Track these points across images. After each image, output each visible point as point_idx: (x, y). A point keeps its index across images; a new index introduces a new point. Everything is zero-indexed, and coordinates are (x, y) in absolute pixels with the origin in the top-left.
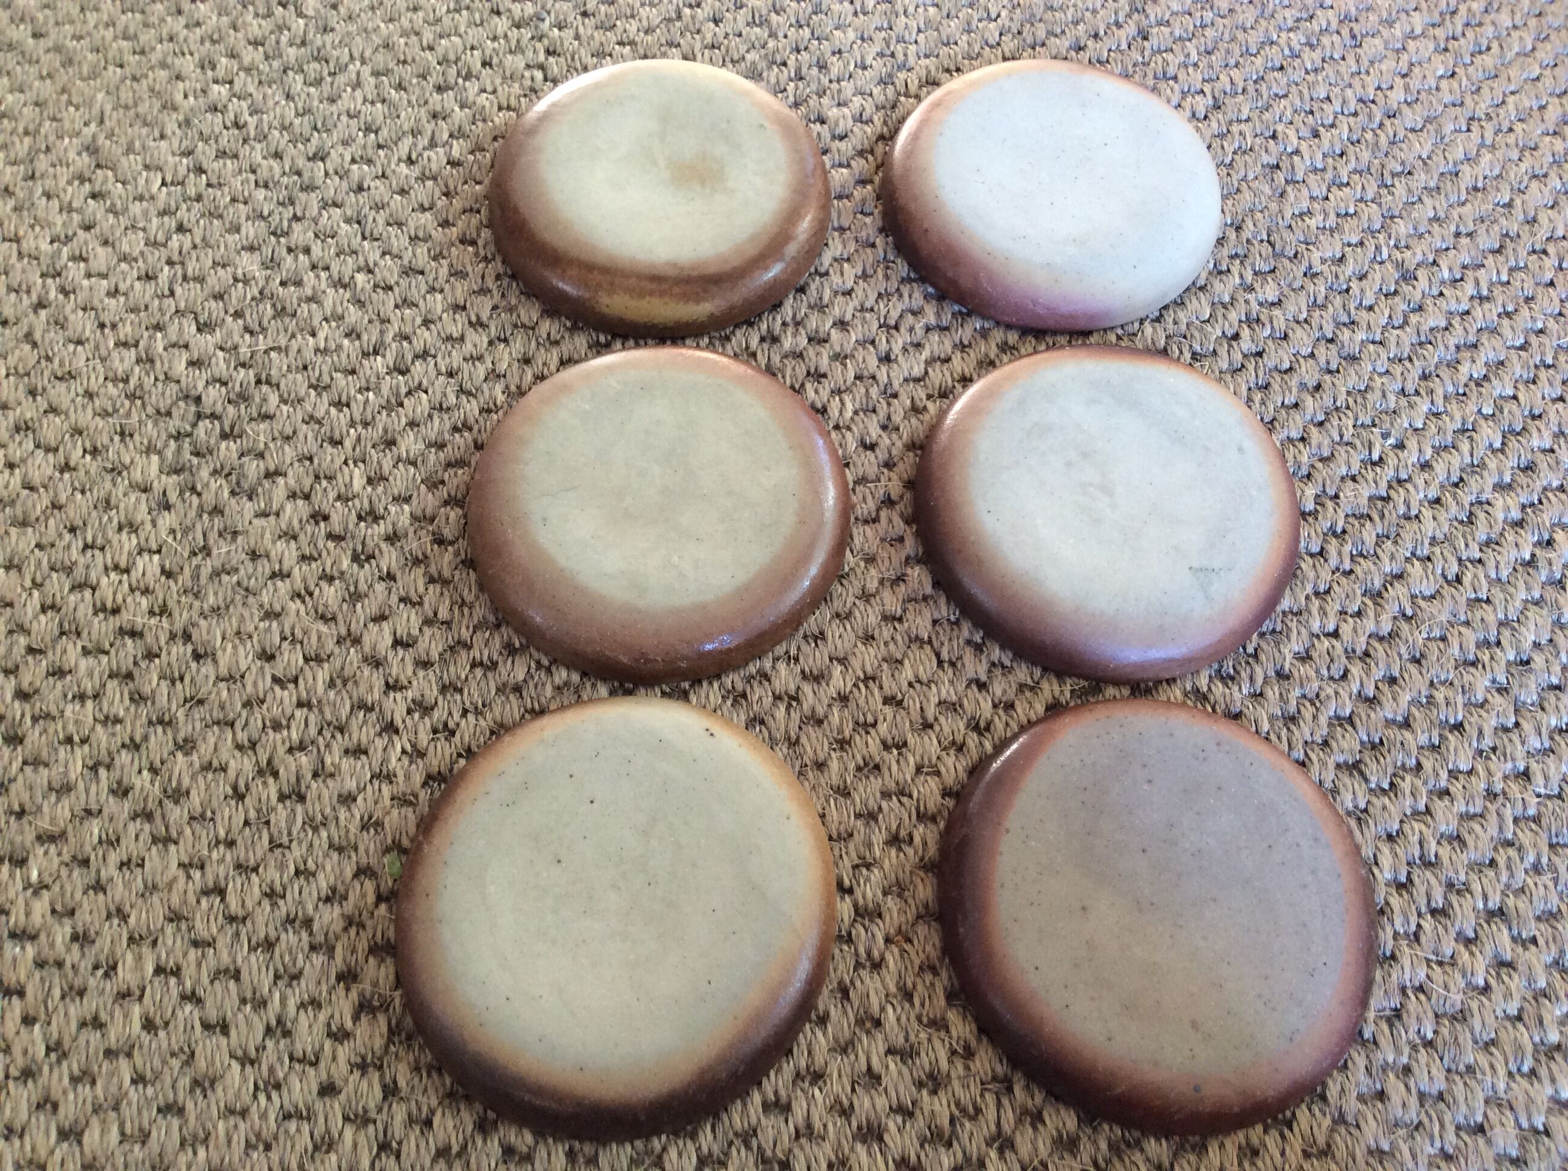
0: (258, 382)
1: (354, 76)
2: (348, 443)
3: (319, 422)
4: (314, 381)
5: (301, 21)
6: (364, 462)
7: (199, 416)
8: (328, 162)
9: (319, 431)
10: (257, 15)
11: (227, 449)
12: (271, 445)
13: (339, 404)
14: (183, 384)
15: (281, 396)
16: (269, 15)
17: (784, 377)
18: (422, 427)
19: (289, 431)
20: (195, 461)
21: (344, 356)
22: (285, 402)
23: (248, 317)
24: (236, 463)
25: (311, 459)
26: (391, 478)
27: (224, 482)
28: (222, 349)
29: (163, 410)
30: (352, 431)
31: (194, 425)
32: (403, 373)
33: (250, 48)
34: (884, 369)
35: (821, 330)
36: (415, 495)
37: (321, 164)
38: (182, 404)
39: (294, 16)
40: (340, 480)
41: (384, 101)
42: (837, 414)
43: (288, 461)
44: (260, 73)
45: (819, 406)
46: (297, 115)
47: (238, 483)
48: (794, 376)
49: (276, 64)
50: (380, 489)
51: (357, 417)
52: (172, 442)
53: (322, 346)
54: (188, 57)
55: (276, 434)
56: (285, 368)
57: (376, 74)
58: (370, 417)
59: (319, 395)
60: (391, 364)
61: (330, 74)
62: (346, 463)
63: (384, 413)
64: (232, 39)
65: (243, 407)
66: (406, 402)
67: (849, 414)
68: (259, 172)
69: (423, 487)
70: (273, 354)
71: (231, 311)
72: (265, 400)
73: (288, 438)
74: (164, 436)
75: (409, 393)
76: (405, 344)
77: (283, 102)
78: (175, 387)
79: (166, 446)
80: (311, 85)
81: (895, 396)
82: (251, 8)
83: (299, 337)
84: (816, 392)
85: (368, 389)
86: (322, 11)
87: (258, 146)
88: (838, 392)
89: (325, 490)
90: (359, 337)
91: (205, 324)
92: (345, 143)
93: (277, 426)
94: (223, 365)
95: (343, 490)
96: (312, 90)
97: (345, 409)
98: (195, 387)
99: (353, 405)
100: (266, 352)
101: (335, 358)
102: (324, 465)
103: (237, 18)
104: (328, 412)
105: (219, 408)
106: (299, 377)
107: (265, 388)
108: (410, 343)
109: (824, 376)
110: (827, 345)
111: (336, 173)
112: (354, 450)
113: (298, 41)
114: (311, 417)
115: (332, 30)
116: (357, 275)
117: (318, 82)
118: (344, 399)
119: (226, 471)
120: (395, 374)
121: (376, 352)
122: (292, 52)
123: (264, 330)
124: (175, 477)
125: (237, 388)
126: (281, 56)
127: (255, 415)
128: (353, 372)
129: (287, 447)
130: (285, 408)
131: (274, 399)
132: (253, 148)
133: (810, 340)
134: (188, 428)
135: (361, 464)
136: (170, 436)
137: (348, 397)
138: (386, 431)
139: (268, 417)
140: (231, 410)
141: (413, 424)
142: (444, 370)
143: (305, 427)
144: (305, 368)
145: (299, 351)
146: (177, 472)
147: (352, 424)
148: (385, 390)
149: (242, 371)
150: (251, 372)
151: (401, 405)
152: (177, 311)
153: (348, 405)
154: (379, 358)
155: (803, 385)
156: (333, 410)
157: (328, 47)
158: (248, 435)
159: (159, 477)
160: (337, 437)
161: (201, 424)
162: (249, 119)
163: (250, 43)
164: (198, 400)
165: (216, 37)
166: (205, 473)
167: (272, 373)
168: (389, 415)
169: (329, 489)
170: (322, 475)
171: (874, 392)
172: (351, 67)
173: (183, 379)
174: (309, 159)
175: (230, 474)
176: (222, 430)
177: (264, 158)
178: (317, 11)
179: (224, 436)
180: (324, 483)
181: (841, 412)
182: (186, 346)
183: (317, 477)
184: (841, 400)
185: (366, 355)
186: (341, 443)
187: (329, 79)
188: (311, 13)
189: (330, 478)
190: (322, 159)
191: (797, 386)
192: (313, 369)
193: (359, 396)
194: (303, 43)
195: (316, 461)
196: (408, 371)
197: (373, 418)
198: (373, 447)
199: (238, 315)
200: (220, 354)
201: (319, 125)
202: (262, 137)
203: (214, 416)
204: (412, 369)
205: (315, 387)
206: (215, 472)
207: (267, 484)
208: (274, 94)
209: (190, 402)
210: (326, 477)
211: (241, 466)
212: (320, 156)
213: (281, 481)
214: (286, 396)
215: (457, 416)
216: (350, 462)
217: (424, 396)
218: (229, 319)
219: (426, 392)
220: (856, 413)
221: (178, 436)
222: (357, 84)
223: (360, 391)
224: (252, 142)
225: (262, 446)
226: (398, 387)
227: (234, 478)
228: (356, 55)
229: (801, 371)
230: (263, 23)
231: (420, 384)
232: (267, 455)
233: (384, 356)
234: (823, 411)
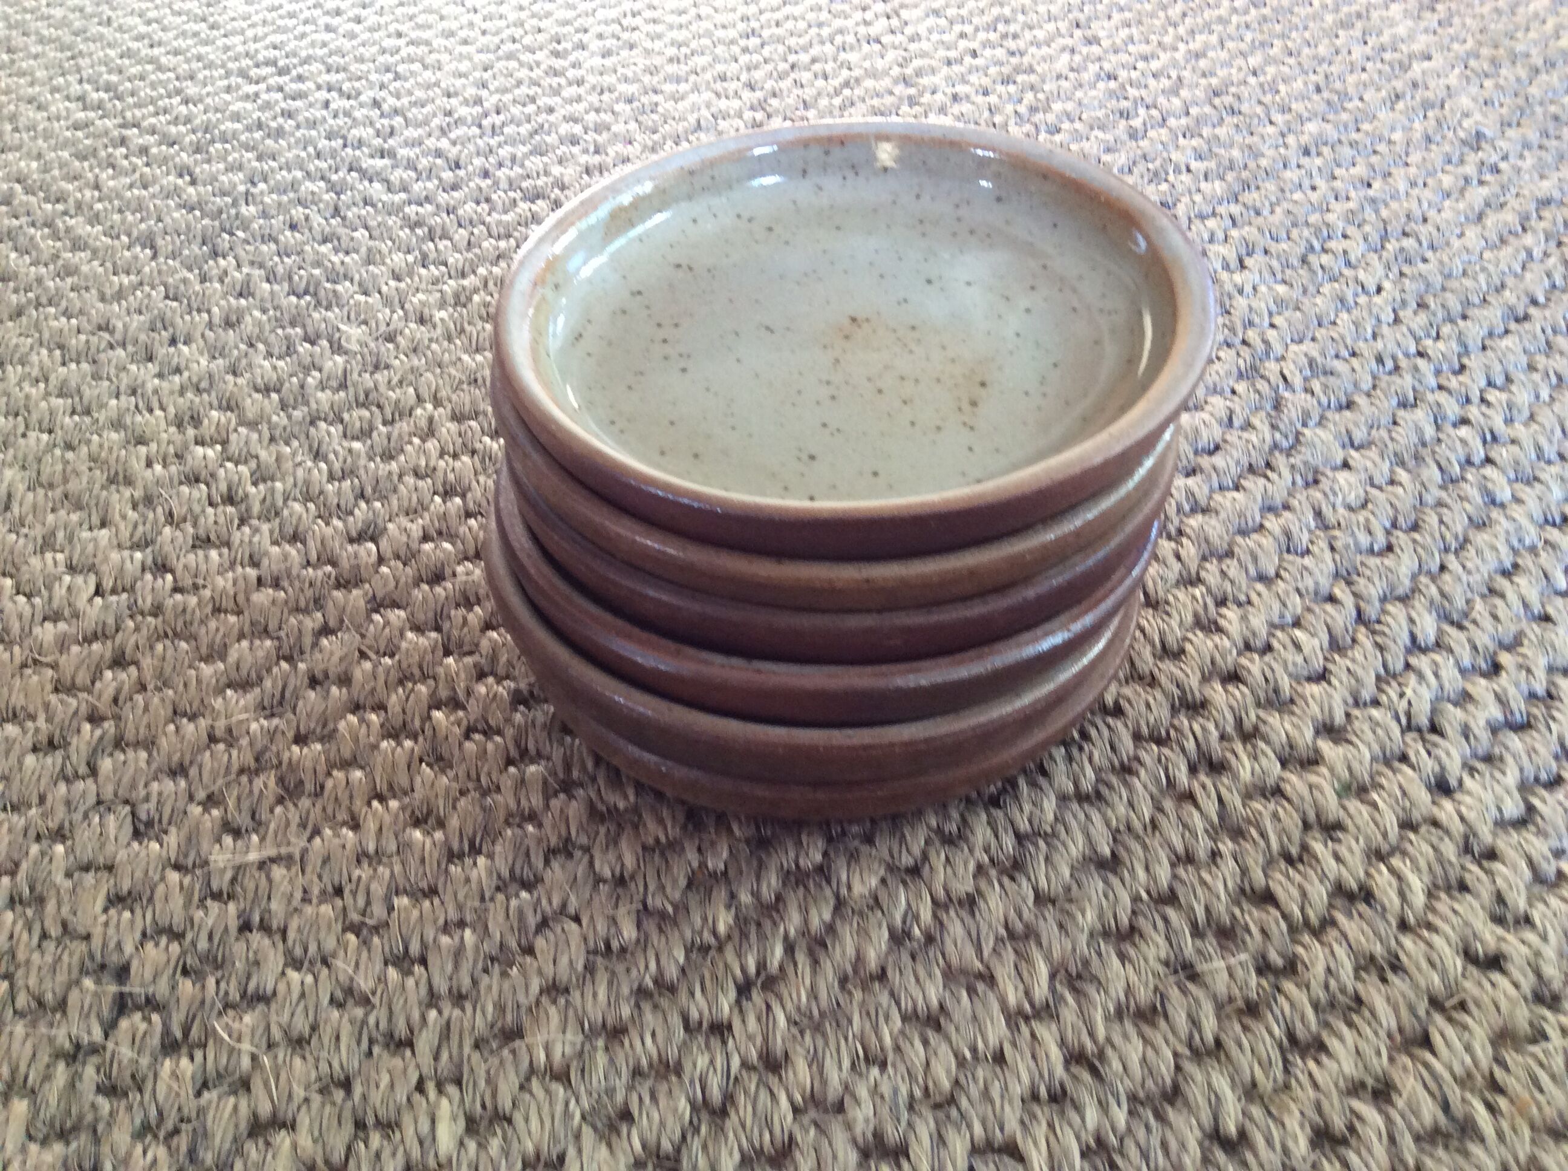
0: (245, 927)
1: (423, 423)
2: (425, 1042)
3: (365, 1001)
4: (355, 917)
5: (339, 359)
6: (458, 1082)
7: (122, 1005)
8: (384, 543)
9: (364, 1022)
10: (269, 355)
11: (174, 1075)
12: (266, 1060)
13: (402, 961)
14: (96, 942)
15: (288, 953)
16: (289, 350)
17: (1263, 835)
18: (576, 995)
19: (301, 1025)
20: (104, 1104)
21: (413, 864)
22: (297, 965)
23: (231, 803)
24: (190, 1106)
25: (346, 1085)
26: (518, 1118)
27: (161, 1152)
28: (177, 867)
29: (49, 997)
30: (433, 1014)
31: (109, 1028)
32: (528, 886)
33: (258, 396)
34: (1447, 804)
35: (1300, 743)
36: (571, 1152)
37: (371, 546)
38: (88, 983)
39: (328, 352)
40: (409, 1131)
41: (473, 452)
42: (1396, 901)
43: (299, 1093)
44: (272, 427)
45: (1354, 886)
46: (331, 478)
47: (192, 1154)
48: (1283, 832)
49: (297, 414)
50: (495, 1145)
51: (441, 985)
52: (61, 1066)
53: (371, 848)
54: (158, 413)
55: (277, 1034)
56: (298, 895)
57: (458, 417)
58: (466, 982)
59: (366, 943)
60: (505, 873)
61: (385, 423)
62: (420, 1087)
63: (496, 969)
64: (231, 386)
65: (211, 982)
66: (540, 943)
67: (1419, 899)
68: (265, 562)
69: (587, 1132)
70: (278, 872)
71: (201, 795)
72: (257, 963)
73: (299, 1043)
74: (44, 1058)
75: (544, 924)
76: (530, 828)
77: (309, 464)
78: (80, 947)
79: (47, 1077)
80: (353, 438)
81: (1492, 855)
82: (261, 346)
83: (328, 832)
84: (1337, 858)
85: (462, 924)
86: (372, 345)
87: (265, 527)
88: (1377, 855)
89: (378, 1155)
90: (441, 824)
91: (149, 824)
92: (411, 513)
93: (279, 1017)
94: (177, 901)
95: (416, 1153)
96: (357, 445)
97: (418, 969)
98: (119, 946)
99: (432, 959)
100: (262, 865)
101: (397, 868)
102: (376, 1098)
103: (239, 359)
104: (382, 979)
105: (162, 989)
106: (326, 909)
107: (257, 938)
108: (540, 825)
109: (1339, 826)
110: (1324, 770)
111: (397, 557)
112: (436, 1058)
113: (334, 384)
114: (349, 991)
115: (387, 367)
116: (438, 715)
117: (365, 433)
118: (415, 948)
119: (169, 1125)
120: (513, 888)
121: (475, 850)
122: (324, 397)
123: (258, 824)
124: (58, 1148)
125: (203, 945)
126: (307, 403)
127: (235, 995)
128: (432, 892)
129: (298, 1061)
130: (294, 976)
131: (274, 960)
132: (256, 531)
133: (1284, 764)
134: (97, 1034)
135: (452, 1089)
136: (58, 1055)
137: (424, 945)
138: (501, 1008)
139: (261, 998)
140: (186, 986)
141: (554, 990)
142: (607, 873)
143: (335, 1014)
144: (339, 891)
145: (326, 860)
146: (64, 1135)
147: (433, 999)
148: (497, 925)
149: (213, 906)
150: (232, 907)
151: (530, 951)
152: (99, 803)
153: (423, 961)
154: (481, 861)
155: (1305, 848)
156: (392, 973)
157: (383, 388)
158: (219, 1041)
159: (24, 1150)
160: (401, 1030)
161: (124, 1024)
162: (252, 490)
163: (257, 390)
164: (123, 973)
165: (204, 385)
166: (121, 1136)
167: (274, 906)
168: (504, 974)
169: (386, 1154)
170: (370, 1120)
171: (1450, 850)
172: (419, 411)
173: (97, 932)
174: (351, 541)
175: (176, 1131)
176: (166, 1032)
177: (275, 543)
178: (363, 344)
179: (170, 1047)
180: (376, 1139)
181: (1402, 894)
182: (110, 868)
183: (360, 1125)
184: (1392, 871)
185: (453, 856)
186: (410, 1044)
187: (383, 429)
188: (355, 347)
189: (388, 1127)
190: (374, 539)
191: (1294, 851)
192: (354, 894)
193: (445, 940)
194: (343, 386)
195: (358, 1090)
196: (539, 880)
197: (475, 982)
198: (477, 1046)
199: (211, 801)
200: (174, 876)
201: (369, 490)
202: (271, 512)
203: (151, 1004)
204: (548, 875)
205: (356, 929)
206: (145, 1131)
207: (253, 1151)
208: (294, 454)
209: (106, 978)
210: (378, 1123)
211: (201, 1112)
212: (370, 533)
213: (282, 1140)
214: (298, 952)
215: (645, 971)
216: (431, 1087)
217: (574, 926)
218: (196, 810)
219: (577, 919)
220: (1430, 895)
221: (75, 1054)
222: (430, 431)
223: (446, 929)
224: (255, 522)
225: (246, 1062)
226: (521, 913)
227: (183, 1142)
228: (425, 394)
229: (1292, 821)
230: (281, 364)
231: (564, 905)
232: (257, 1084)
233: (490, 856)
234: (1367, 895)
